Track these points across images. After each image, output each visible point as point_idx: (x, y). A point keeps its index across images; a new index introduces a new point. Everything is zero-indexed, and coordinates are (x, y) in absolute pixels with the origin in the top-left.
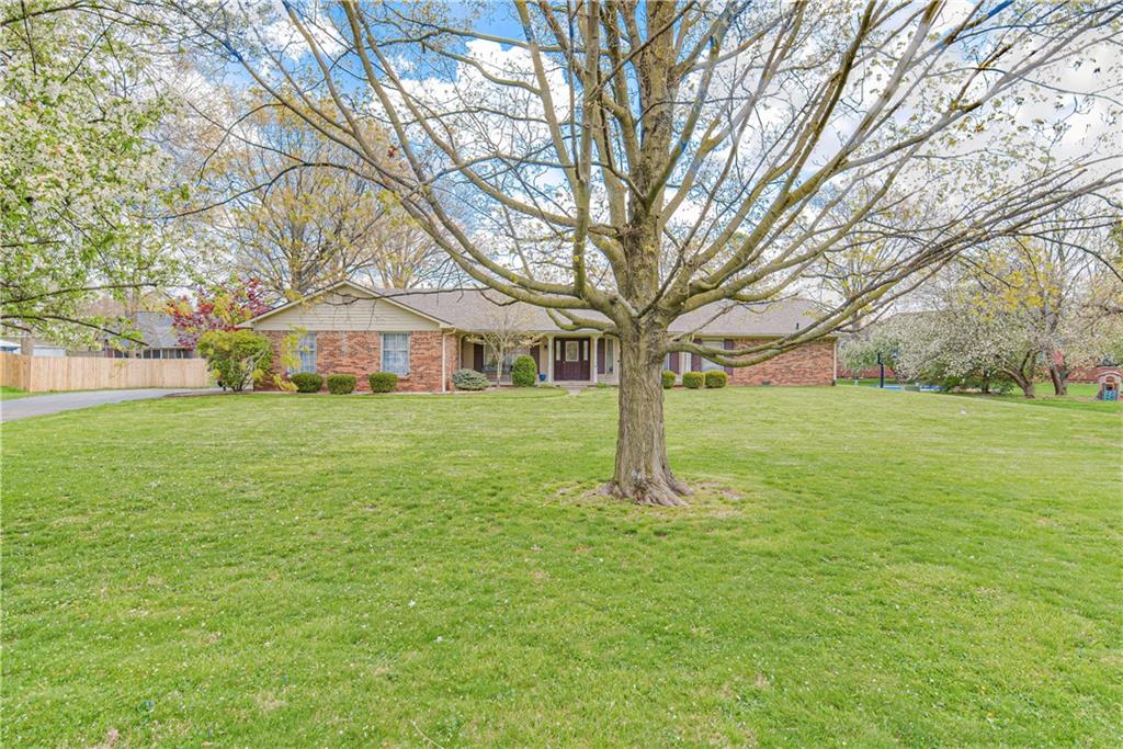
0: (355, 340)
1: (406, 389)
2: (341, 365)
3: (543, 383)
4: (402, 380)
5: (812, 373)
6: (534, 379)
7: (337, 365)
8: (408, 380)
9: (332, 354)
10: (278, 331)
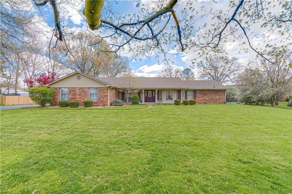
0: (81, 90)
1: (97, 106)
2: (77, 98)
3: (141, 103)
4: (96, 103)
5: (219, 100)
6: (138, 102)
7: (75, 98)
8: (97, 103)
9: (74, 95)
10: (57, 88)
